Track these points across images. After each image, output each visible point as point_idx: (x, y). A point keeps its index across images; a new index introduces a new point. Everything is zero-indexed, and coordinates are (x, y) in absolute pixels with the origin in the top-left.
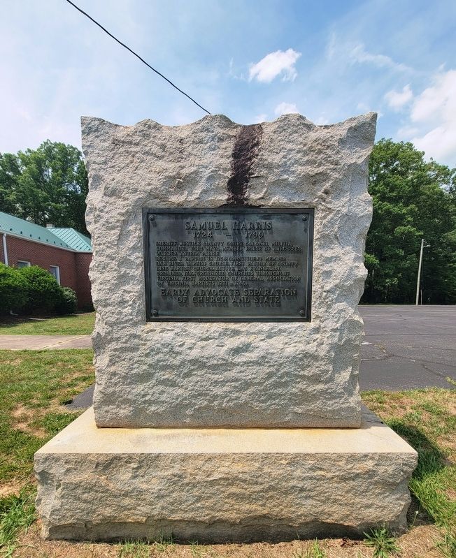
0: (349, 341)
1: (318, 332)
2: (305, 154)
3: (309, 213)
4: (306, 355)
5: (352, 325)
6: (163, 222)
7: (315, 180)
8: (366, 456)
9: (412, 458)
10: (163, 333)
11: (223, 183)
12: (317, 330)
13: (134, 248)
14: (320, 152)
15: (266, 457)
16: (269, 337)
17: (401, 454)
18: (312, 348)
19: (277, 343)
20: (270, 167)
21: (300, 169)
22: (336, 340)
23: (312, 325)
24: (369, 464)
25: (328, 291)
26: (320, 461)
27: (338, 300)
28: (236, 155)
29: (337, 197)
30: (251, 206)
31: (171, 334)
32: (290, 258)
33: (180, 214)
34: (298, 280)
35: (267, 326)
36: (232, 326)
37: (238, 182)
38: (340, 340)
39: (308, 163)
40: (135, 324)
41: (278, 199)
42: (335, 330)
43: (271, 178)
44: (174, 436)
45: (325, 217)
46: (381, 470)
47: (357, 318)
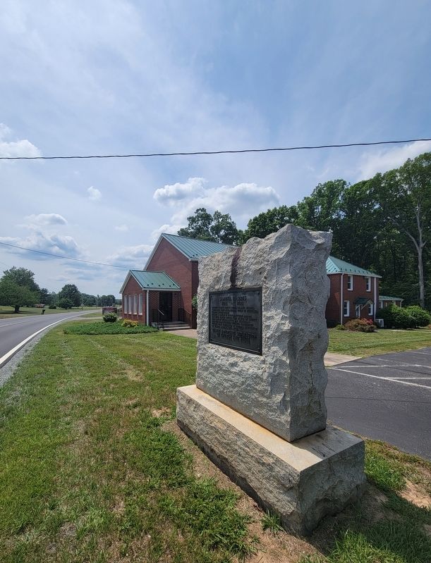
0: (279, 374)
1: (264, 364)
2: (255, 259)
3: (260, 289)
4: (257, 377)
5: (282, 363)
6: (214, 297)
7: (260, 271)
8: (270, 453)
9: (296, 473)
10: (213, 349)
11: (229, 278)
12: (264, 362)
13: (206, 310)
14: (261, 256)
15: (229, 426)
16: (245, 360)
17: (289, 466)
18: (260, 372)
19: (246, 365)
20: (243, 268)
21: (253, 267)
22: (272, 371)
23: (262, 358)
24: (271, 461)
25: (268, 338)
26: (249, 443)
27: (273, 345)
28: (232, 265)
29: (270, 280)
30: (238, 288)
31: (213, 350)
32: (253, 316)
33: (219, 293)
34: (257, 329)
35: (244, 354)
36: (233, 351)
37: (233, 277)
38: (274, 372)
39: (257, 263)
40: (205, 343)
41: (248, 284)
42: (271, 364)
43: (244, 274)
44: (209, 400)
45: (266, 292)
46: (277, 469)
47: (284, 358)
